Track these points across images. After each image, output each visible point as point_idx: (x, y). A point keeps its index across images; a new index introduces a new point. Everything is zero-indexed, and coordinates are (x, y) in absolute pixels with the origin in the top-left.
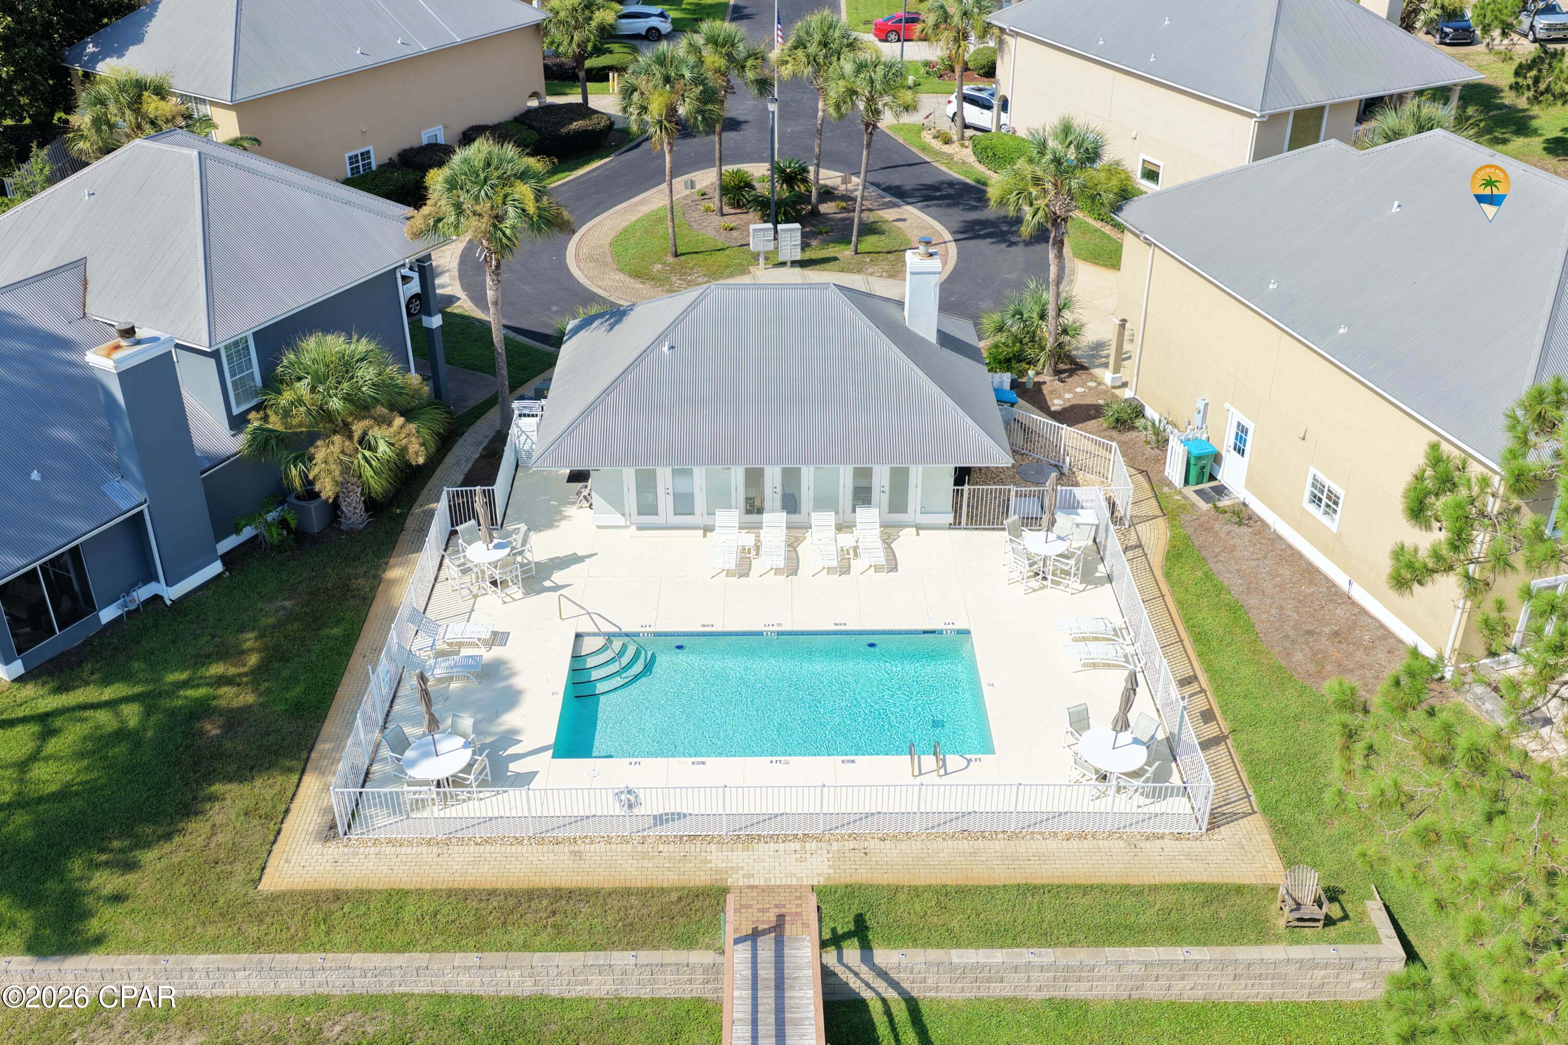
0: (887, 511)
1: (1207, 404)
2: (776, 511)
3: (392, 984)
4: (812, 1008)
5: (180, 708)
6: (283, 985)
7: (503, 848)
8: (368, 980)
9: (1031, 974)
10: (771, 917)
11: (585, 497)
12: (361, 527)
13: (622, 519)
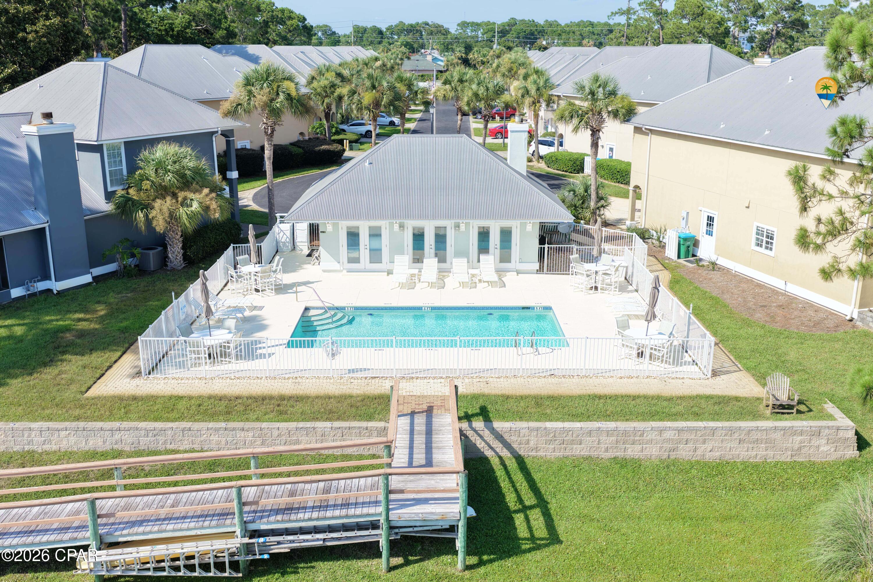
0: (498, 261)
1: (688, 213)
2: (432, 258)
3: (165, 442)
4: (452, 442)
5: (51, 328)
6: (91, 443)
7: (249, 381)
8: (149, 438)
9: (601, 438)
10: (425, 407)
11: (316, 257)
12: (180, 268)
13: (338, 265)
